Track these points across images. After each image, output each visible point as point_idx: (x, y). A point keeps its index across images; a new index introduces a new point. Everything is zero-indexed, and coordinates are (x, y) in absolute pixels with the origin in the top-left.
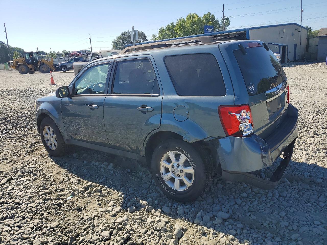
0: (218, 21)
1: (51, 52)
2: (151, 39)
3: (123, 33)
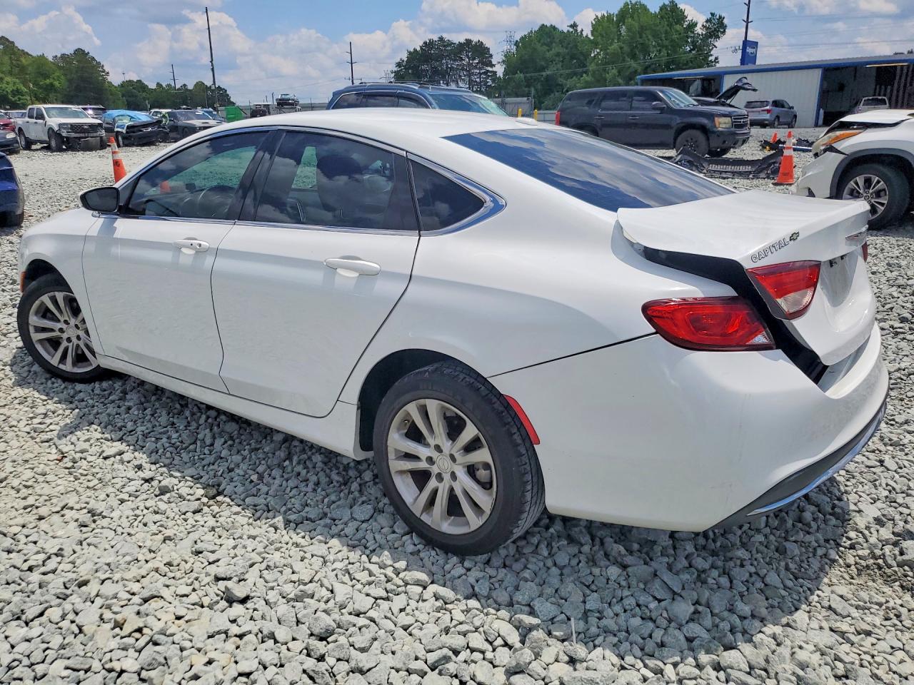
0: (696, 25)
2: (500, 61)
3: (425, 43)
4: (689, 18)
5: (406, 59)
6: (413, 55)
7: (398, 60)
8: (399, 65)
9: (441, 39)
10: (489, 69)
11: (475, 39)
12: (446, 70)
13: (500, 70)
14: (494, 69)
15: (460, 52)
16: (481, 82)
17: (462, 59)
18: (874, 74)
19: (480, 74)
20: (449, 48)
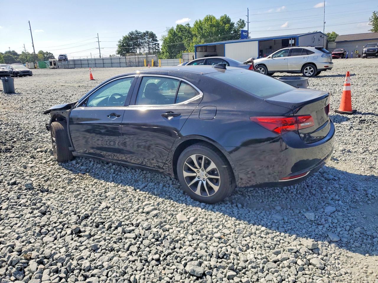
3: (130, 33)
4: (231, 21)
5: (122, 39)
6: (126, 38)
7: (119, 40)
8: (120, 42)
9: (136, 31)
10: (156, 42)
11: (150, 31)
12: (139, 43)
13: (161, 43)
14: (158, 42)
15: (144, 36)
16: (153, 48)
17: (145, 39)
18: (281, 42)
19: (153, 45)
20: (139, 35)
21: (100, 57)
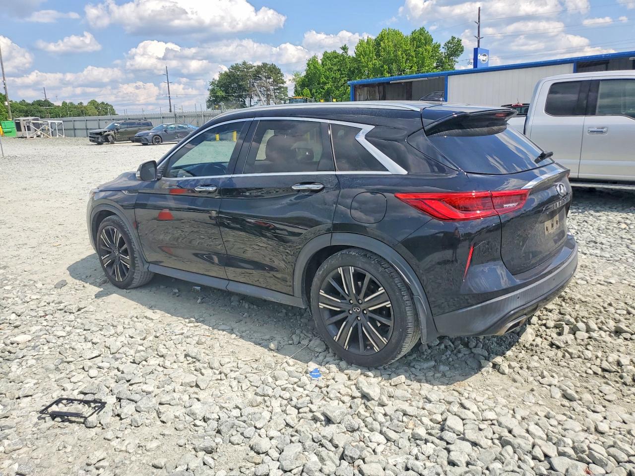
0: (440, 45)
1: (64, 104)
3: (232, 67)
4: (434, 41)
5: (218, 79)
6: (224, 77)
7: (211, 80)
8: (212, 83)
9: (244, 63)
10: (282, 85)
14: (285, 85)
15: (259, 73)
17: (261, 79)
19: (275, 89)
20: (251, 70)
21: (170, 111)
